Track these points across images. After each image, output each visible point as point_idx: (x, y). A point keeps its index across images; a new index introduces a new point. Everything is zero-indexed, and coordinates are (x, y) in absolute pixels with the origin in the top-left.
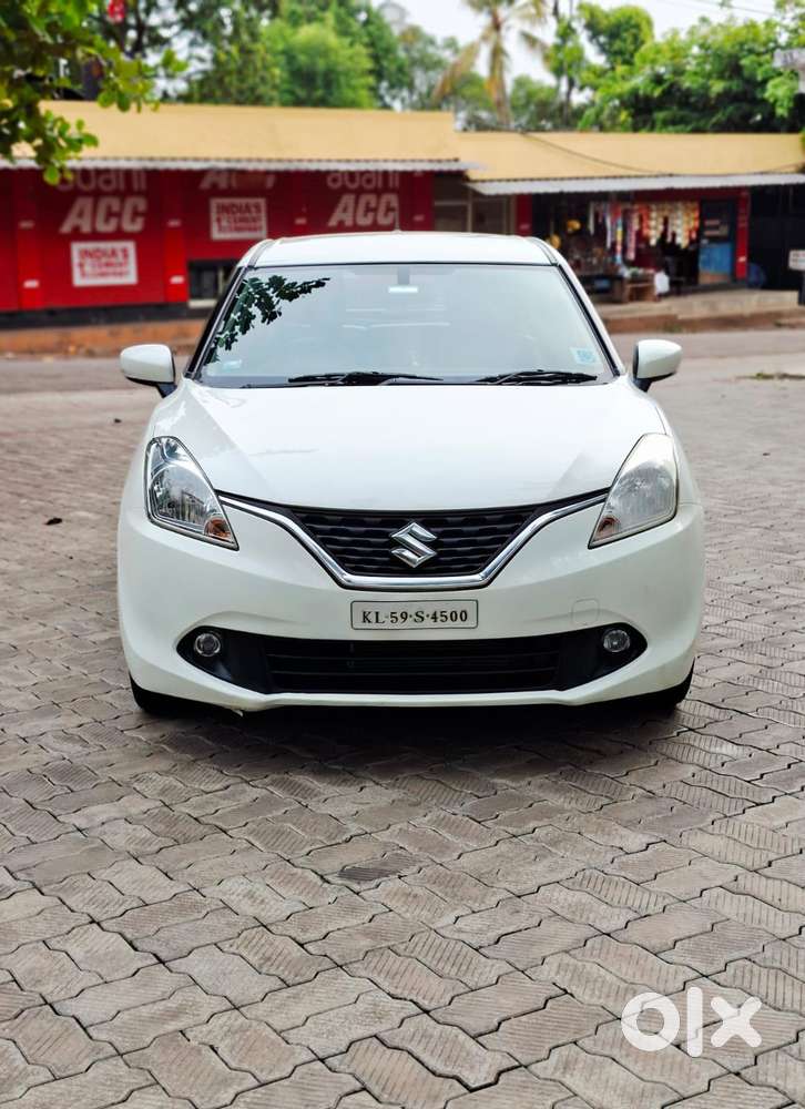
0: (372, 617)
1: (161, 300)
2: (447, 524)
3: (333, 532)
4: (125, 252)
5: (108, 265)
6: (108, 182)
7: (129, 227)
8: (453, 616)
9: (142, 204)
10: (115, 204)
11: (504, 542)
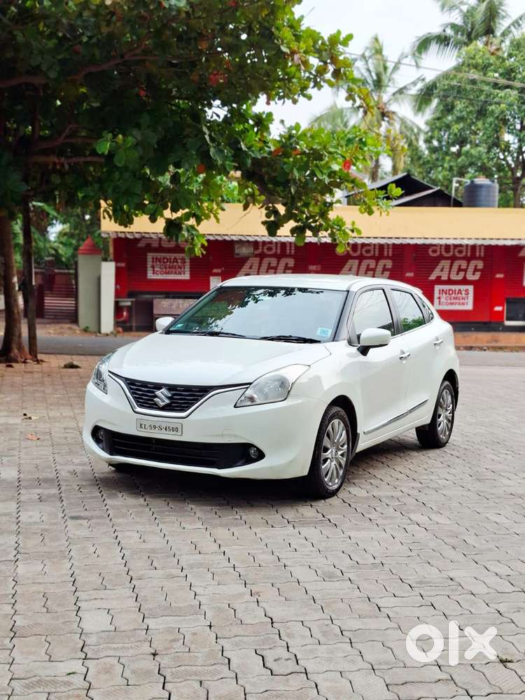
0: (143, 426)
1: (486, 320)
2: (177, 390)
3: (137, 390)
4: (467, 291)
5: (455, 298)
6: (460, 252)
7: (470, 277)
8: (173, 429)
9: (480, 265)
10: (464, 264)
11: (197, 400)
